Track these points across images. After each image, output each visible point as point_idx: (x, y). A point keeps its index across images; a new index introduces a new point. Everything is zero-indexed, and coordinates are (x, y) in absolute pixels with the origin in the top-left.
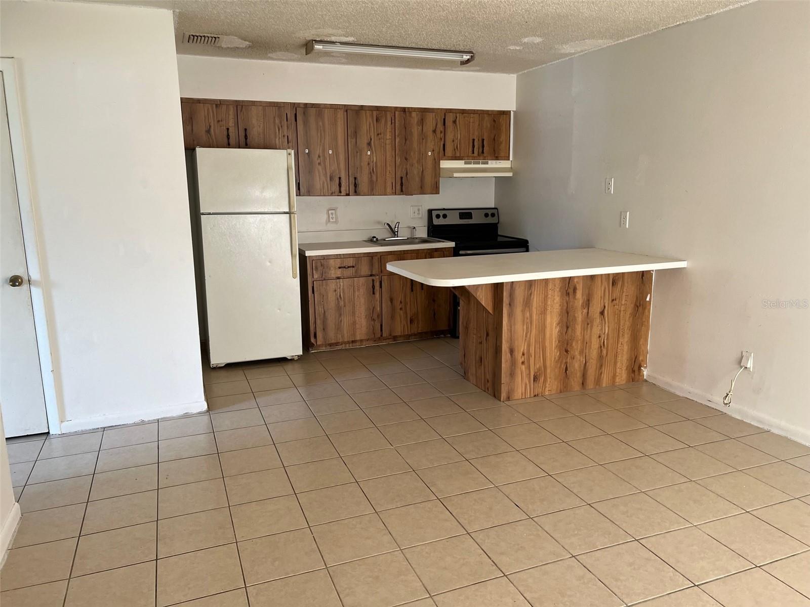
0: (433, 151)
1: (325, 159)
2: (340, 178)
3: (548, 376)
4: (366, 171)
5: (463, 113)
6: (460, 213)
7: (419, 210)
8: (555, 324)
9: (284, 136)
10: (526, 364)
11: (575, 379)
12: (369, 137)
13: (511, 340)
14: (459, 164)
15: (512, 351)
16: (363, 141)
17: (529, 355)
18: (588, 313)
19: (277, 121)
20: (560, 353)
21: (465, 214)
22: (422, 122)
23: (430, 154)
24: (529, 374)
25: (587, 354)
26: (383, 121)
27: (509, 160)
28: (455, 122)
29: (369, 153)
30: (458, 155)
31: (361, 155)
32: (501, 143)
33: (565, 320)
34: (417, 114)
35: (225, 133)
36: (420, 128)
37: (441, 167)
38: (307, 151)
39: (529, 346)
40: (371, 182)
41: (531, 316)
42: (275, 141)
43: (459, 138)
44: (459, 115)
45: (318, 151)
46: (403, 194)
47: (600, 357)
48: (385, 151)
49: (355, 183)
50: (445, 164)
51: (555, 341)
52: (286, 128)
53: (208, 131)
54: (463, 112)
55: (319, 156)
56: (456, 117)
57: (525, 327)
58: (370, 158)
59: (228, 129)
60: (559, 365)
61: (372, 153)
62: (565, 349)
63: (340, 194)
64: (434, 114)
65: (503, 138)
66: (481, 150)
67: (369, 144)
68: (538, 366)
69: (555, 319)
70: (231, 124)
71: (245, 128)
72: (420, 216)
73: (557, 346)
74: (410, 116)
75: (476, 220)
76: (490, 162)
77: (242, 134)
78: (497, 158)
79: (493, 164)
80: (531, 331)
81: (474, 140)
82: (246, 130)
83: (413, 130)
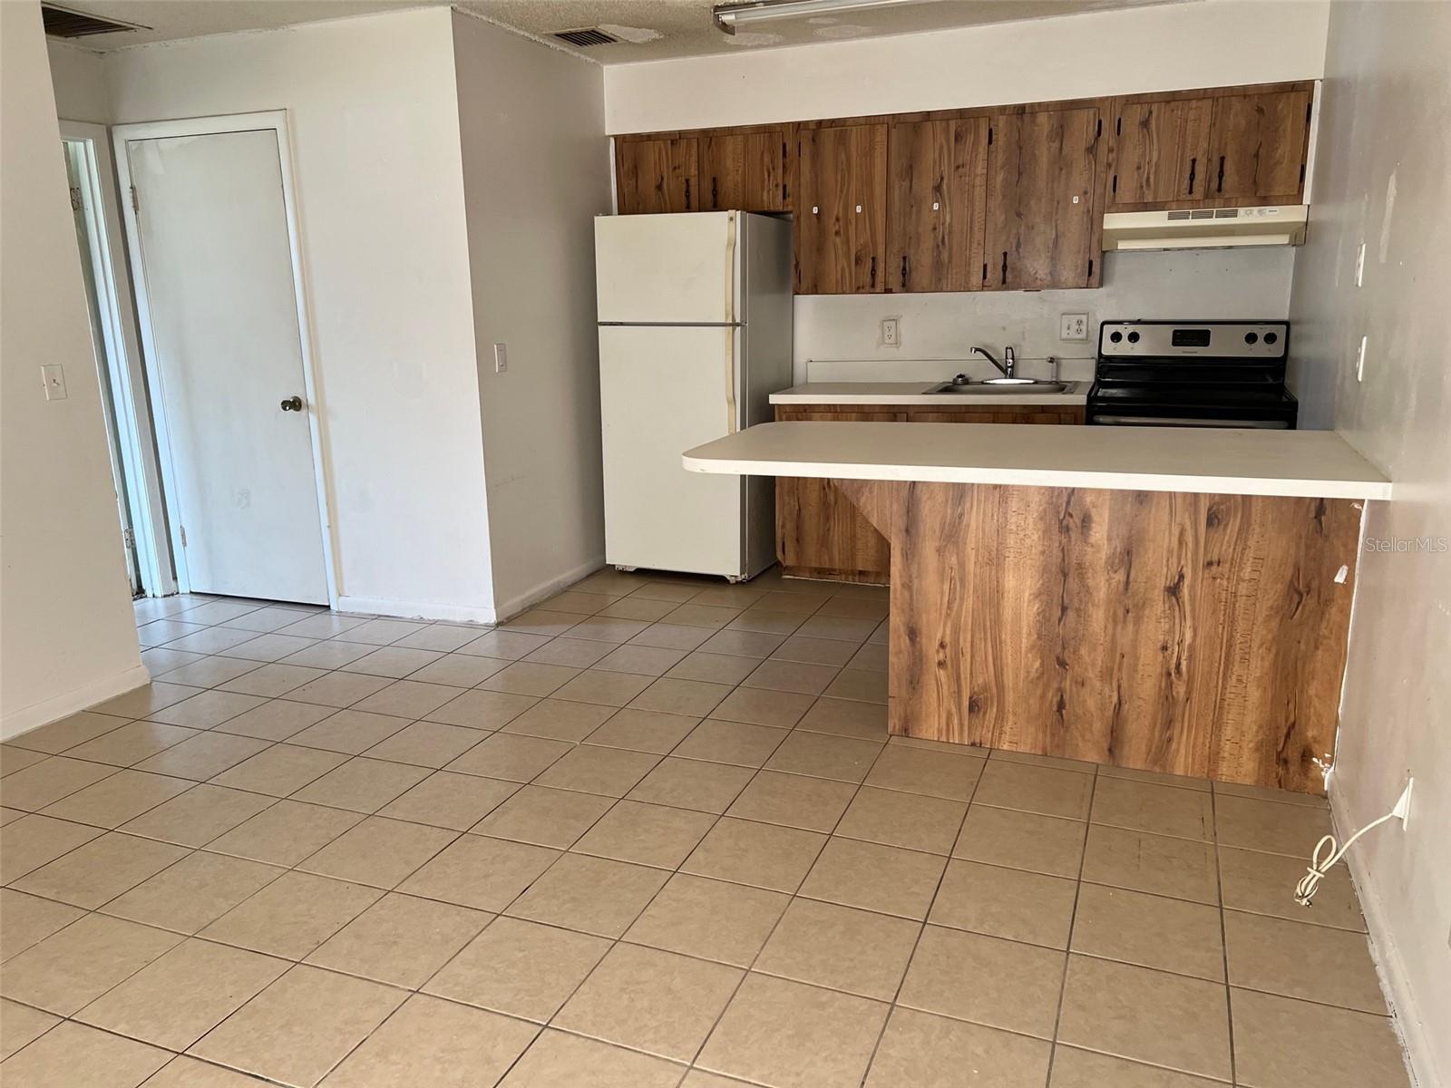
0: (1086, 193)
1: (848, 222)
2: (873, 259)
3: (1009, 706)
4: (928, 243)
5: (1168, 102)
6: (1175, 332)
7: (1079, 323)
8: (1027, 594)
9: (777, 186)
10: (949, 667)
11: (1088, 736)
12: (938, 175)
13: (911, 609)
14: (1157, 219)
15: (913, 633)
16: (925, 184)
17: (958, 654)
18: (1127, 583)
19: (767, 159)
20: (1042, 664)
21: (1190, 334)
22: (1060, 132)
23: (1076, 200)
24: (959, 692)
25: (1124, 684)
26: (971, 138)
27: (1301, 204)
28: (1145, 124)
29: (936, 207)
30: (1149, 199)
31: (919, 211)
32: (1279, 163)
33: (1058, 590)
34: (1050, 117)
35: (684, 187)
36: (1056, 145)
37: (1105, 227)
38: (815, 210)
39: (956, 631)
40: (938, 266)
41: (962, 565)
42: (762, 196)
43: (1155, 159)
44: (1159, 109)
45: (836, 209)
46: (1007, 289)
47: (1167, 699)
48: (971, 201)
49: (904, 269)
50: (1115, 221)
51: (1029, 634)
52: (780, 171)
53: (659, 187)
54: (1171, 98)
55: (838, 220)
56: (1151, 112)
57: (946, 587)
58: (937, 217)
59: (687, 181)
60: (1039, 692)
61: (943, 206)
62: (1058, 658)
63: (872, 290)
64: (1092, 112)
65: (1284, 150)
66: (1214, 185)
67: (938, 189)
68: (981, 681)
69: (1028, 583)
70: (694, 171)
71: (713, 176)
72: (1083, 335)
73: (1033, 647)
74: (1033, 122)
75: (1224, 346)
76: (1241, 211)
77: (707, 184)
78: (1265, 201)
79: (1249, 215)
80: (962, 599)
81: (1194, 161)
82: (714, 179)
83: (1037, 152)
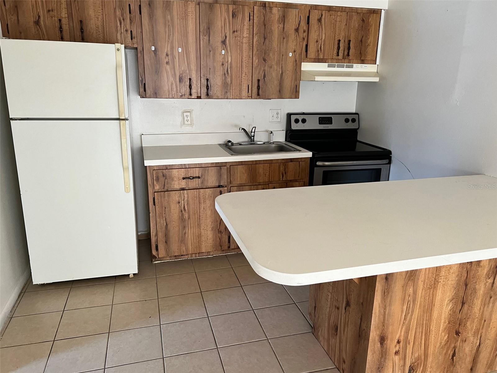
0: (295, 51)
1: (173, 58)
2: (190, 79)
4: (220, 72)
5: (329, 11)
6: (320, 118)
7: (277, 114)
8: (447, 300)
9: (127, 31)
10: (401, 355)
11: (463, 366)
12: (223, 35)
13: (384, 324)
14: (323, 67)
15: (382, 340)
16: (217, 39)
17: (407, 342)
19: (118, 13)
21: (325, 118)
22: (283, 19)
23: (291, 55)
26: (240, 16)
27: (376, 64)
28: (320, 20)
29: (223, 52)
30: (321, 57)
31: (214, 54)
32: (369, 45)
33: (461, 294)
34: (278, 10)
35: (57, 24)
36: (281, 26)
37: (302, 69)
38: (153, 48)
39: (407, 332)
40: (225, 85)
41: (415, 292)
42: (117, 37)
43: (323, 38)
44: (325, 13)
45: (166, 49)
46: (260, 98)
48: (241, 50)
49: (207, 86)
50: (306, 67)
51: (445, 322)
52: (128, 21)
53: (37, 23)
54: (330, 9)
55: (167, 55)
56: (322, 15)
57: (405, 307)
58: (224, 58)
59: (60, 20)
60: (445, 351)
61: (227, 52)
62: (456, 331)
63: (190, 97)
64: (297, 10)
65: (371, 39)
66: (346, 53)
67: (224, 42)
68: (416, 355)
69: (448, 294)
70: (64, 14)
71: (80, 19)
72: (279, 120)
73: (445, 329)
74: (271, 12)
75: (337, 124)
76: (355, 65)
77: (77, 26)
78: (363, 62)
79: (358, 68)
81: (339, 41)
82: (81, 21)
83: (273, 28)
